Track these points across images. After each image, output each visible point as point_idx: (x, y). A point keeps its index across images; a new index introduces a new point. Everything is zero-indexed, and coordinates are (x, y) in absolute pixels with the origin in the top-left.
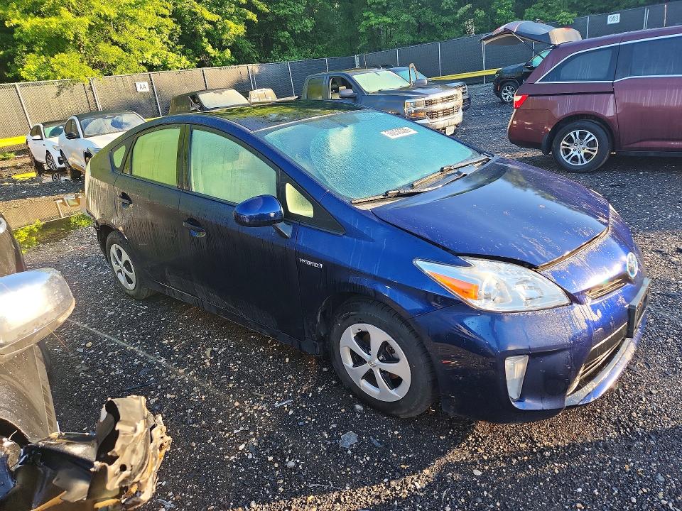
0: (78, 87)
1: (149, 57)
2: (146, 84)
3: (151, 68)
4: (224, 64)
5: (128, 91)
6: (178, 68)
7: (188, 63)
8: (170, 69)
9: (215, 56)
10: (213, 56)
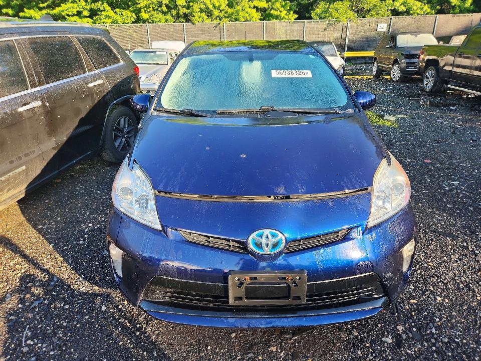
0: (340, 25)
1: (398, 5)
2: (385, 25)
3: (395, 13)
4: (461, 12)
5: (370, 30)
6: (418, 14)
7: (429, 10)
8: (412, 15)
9: (455, 5)
10: (453, 4)
